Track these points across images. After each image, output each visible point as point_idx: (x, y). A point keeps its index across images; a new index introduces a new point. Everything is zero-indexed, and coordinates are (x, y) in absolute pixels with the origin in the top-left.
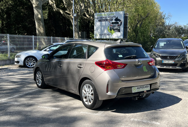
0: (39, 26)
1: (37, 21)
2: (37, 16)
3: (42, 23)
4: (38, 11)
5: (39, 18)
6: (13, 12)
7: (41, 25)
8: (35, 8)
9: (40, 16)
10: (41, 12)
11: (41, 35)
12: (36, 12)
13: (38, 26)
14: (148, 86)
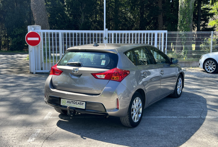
14: (83, 104)
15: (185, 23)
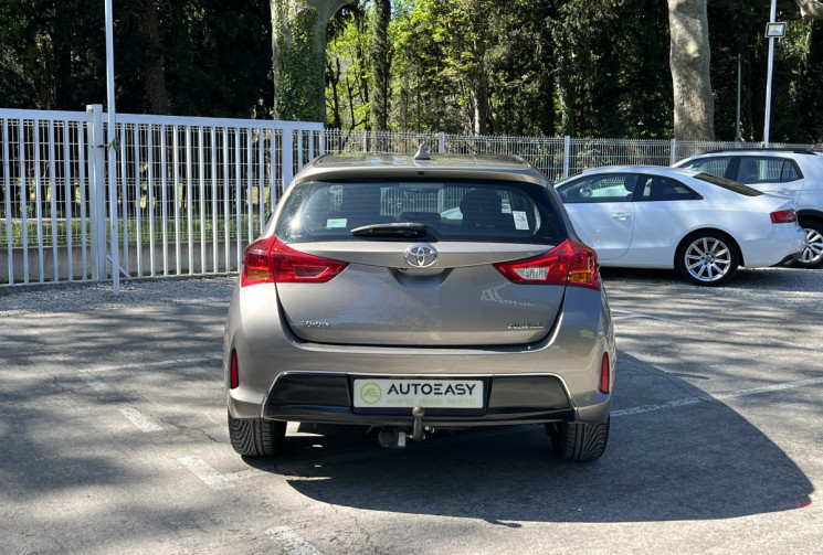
0: (686, 95)
1: (679, 73)
2: (679, 49)
3: (703, 78)
4: (686, 25)
5: (687, 55)
6: (623, 37)
7: (694, 87)
8: (675, 13)
9: (692, 48)
10: (700, 28)
11: (694, 132)
12: (676, 28)
13: (683, 92)
14: (471, 389)
15: (303, 102)
